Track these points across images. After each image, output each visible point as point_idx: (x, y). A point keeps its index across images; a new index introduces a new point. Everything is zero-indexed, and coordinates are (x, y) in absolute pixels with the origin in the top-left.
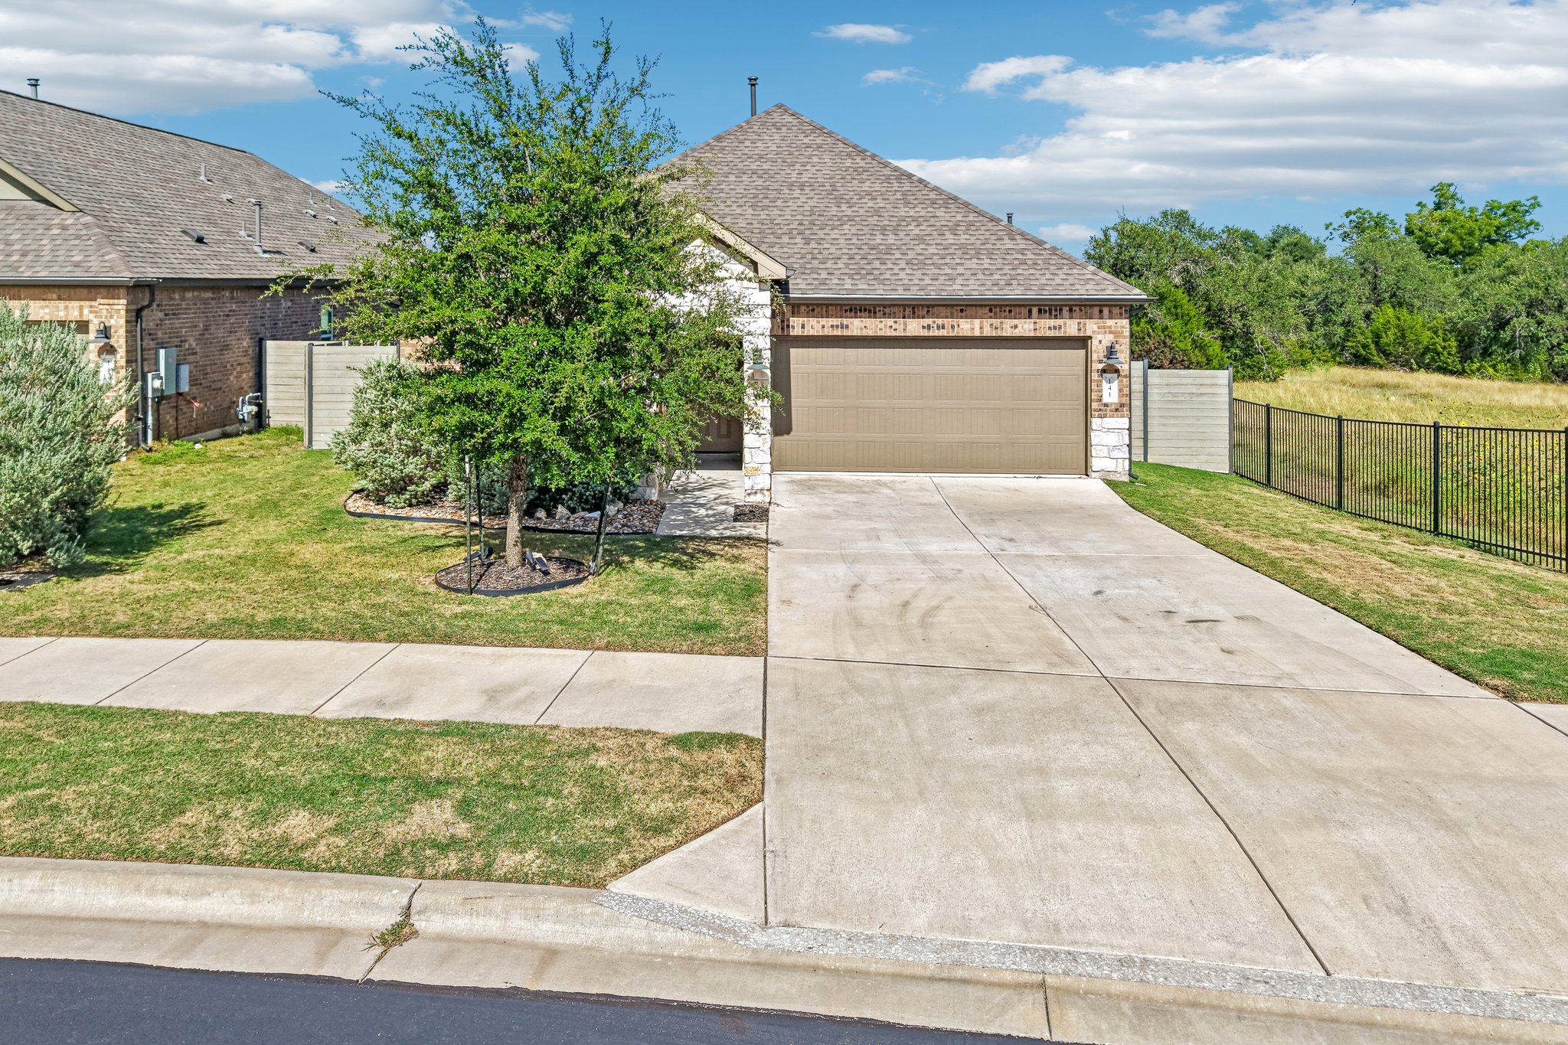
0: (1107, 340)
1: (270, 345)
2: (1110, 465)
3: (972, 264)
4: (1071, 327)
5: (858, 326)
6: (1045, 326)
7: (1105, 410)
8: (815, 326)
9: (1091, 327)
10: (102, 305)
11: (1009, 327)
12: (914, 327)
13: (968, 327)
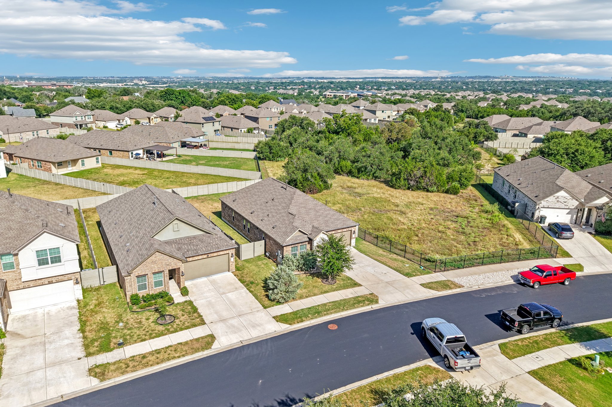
0: (354, 230)
2: (353, 245)
4: (350, 229)
6: (347, 229)
7: (353, 238)
9: (352, 228)
10: (232, 250)
11: (344, 230)
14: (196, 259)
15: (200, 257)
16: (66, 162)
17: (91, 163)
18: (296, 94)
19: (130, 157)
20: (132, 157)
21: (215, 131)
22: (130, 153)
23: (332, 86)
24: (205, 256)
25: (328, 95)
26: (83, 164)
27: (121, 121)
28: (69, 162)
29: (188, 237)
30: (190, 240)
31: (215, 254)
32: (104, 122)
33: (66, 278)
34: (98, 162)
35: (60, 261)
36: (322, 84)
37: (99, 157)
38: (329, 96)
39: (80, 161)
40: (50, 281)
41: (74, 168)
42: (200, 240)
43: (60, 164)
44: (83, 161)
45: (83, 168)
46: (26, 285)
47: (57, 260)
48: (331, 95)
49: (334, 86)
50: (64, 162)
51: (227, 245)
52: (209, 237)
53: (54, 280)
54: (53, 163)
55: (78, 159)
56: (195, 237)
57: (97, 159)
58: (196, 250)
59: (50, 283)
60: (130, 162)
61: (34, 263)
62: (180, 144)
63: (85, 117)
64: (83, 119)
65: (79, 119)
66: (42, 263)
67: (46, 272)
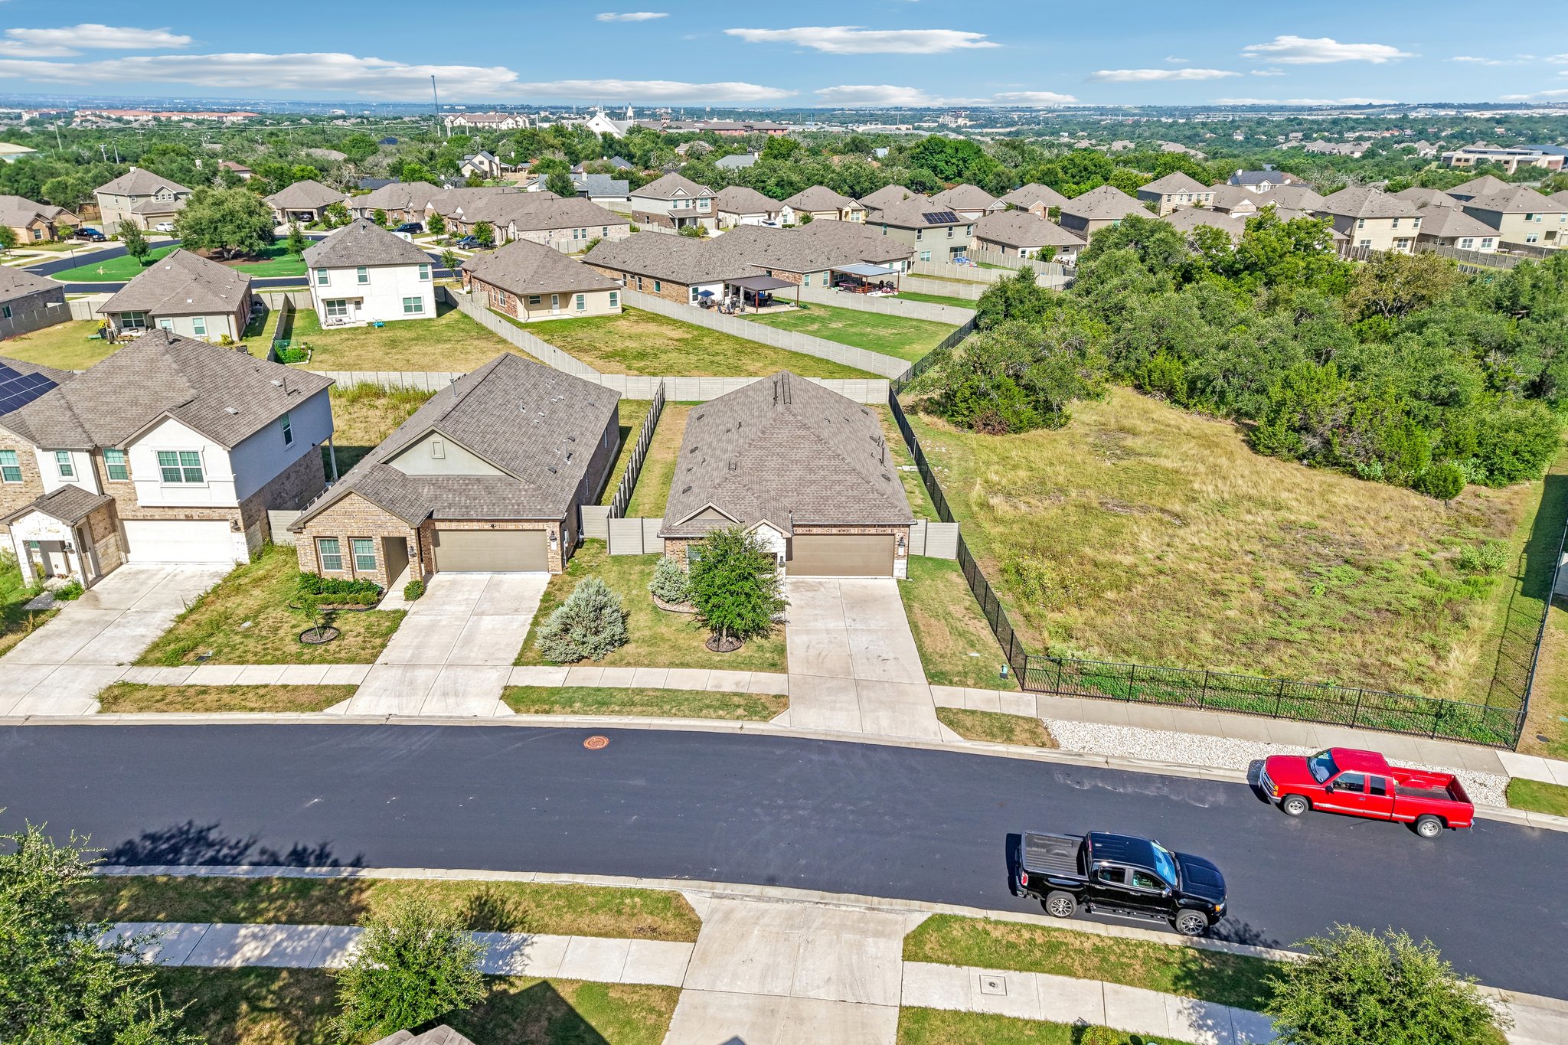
0: (901, 535)
1: (583, 507)
2: (900, 574)
3: (856, 506)
4: (889, 531)
5: (815, 530)
6: (880, 530)
7: (899, 557)
8: (800, 530)
9: (896, 530)
10: (551, 524)
11: (867, 531)
12: (835, 531)
13: (853, 531)
14: (467, 527)
15: (475, 526)
16: (548, 295)
17: (598, 304)
18: (1357, 155)
19: (691, 298)
20: (695, 298)
21: (954, 250)
22: (691, 289)
23: (1500, 130)
24: (487, 526)
25: (1459, 160)
26: (580, 305)
27: (773, 215)
28: (555, 298)
29: (465, 478)
30: (467, 485)
31: (511, 526)
32: (736, 216)
33: (216, 514)
34: (613, 302)
35: (201, 480)
36: (1465, 125)
37: (618, 292)
38: (1462, 164)
39: (574, 296)
40: (190, 514)
41: (564, 310)
42: (487, 487)
43: (534, 301)
44: (581, 298)
45: (580, 314)
46: (149, 513)
47: (195, 476)
48: (1467, 160)
49: (1507, 130)
50: (543, 295)
51: (540, 510)
52: (510, 485)
53: (195, 514)
54: (520, 297)
55: (572, 293)
56: (479, 480)
57: (613, 296)
58: (467, 508)
59: (189, 518)
60: (691, 312)
61: (158, 474)
62: (828, 276)
63: (694, 201)
64: (691, 207)
65: (681, 205)
66: (170, 476)
67: (184, 494)
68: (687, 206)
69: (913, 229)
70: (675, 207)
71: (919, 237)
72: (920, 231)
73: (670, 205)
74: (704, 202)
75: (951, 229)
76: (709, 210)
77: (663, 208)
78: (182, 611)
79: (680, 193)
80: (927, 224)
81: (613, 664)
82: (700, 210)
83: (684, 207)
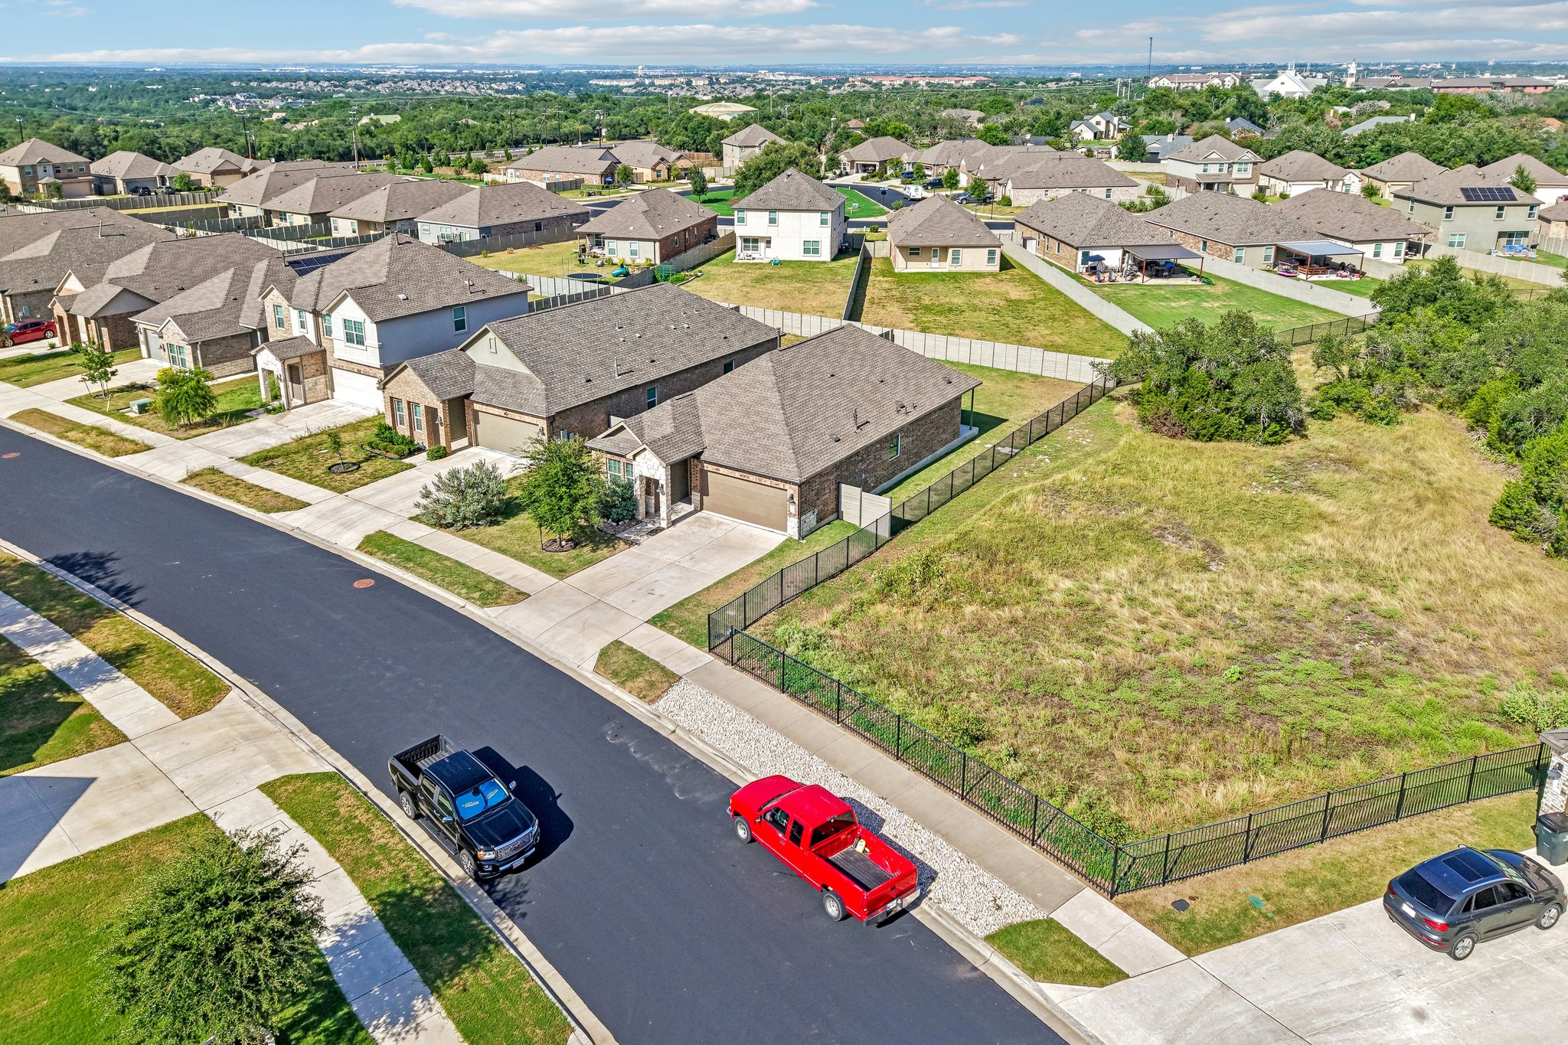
0: (792, 492)
4: (781, 485)
6: (774, 483)
7: (791, 515)
9: (787, 486)
11: (764, 481)
12: (737, 474)
13: (752, 478)
16: (930, 248)
17: (972, 261)
19: (1079, 261)
20: (1084, 263)
21: (1505, 234)
22: (1080, 253)
24: (502, 412)
28: (934, 251)
29: (504, 372)
31: (517, 417)
32: (1284, 183)
33: (370, 372)
34: (991, 260)
35: (364, 344)
37: (997, 249)
39: (950, 251)
41: (941, 264)
42: (516, 382)
43: (913, 252)
44: (957, 253)
45: (953, 269)
46: (342, 364)
47: (361, 341)
50: (923, 247)
53: (361, 369)
55: (949, 247)
57: (992, 253)
58: (496, 396)
59: (359, 372)
61: (343, 336)
62: (1272, 252)
63: (1230, 165)
64: (1225, 171)
65: (1213, 170)
66: (349, 339)
67: (354, 353)
68: (1221, 170)
69: (1441, 206)
70: (1205, 171)
71: (1448, 216)
72: (1450, 209)
73: (1199, 169)
74: (1243, 166)
75: (1501, 208)
76: (1250, 176)
77: (1191, 172)
78: (304, 434)
79: (1214, 156)
80: (1463, 201)
81: (464, 537)
82: (1236, 175)
83: (1217, 172)
